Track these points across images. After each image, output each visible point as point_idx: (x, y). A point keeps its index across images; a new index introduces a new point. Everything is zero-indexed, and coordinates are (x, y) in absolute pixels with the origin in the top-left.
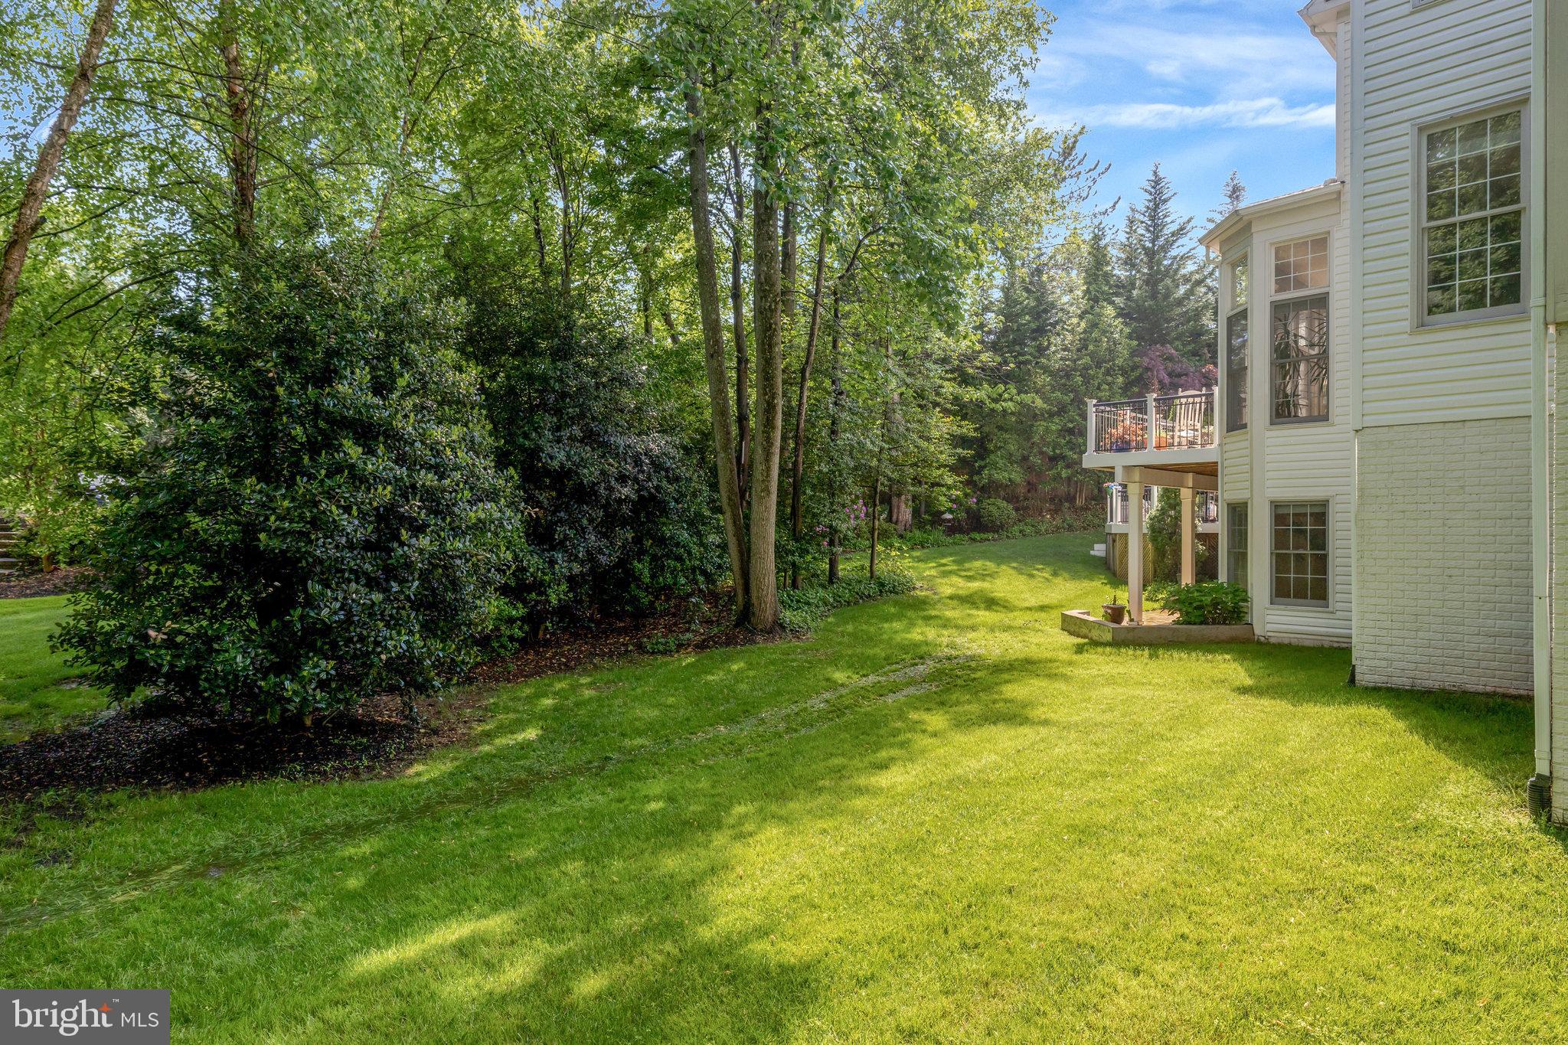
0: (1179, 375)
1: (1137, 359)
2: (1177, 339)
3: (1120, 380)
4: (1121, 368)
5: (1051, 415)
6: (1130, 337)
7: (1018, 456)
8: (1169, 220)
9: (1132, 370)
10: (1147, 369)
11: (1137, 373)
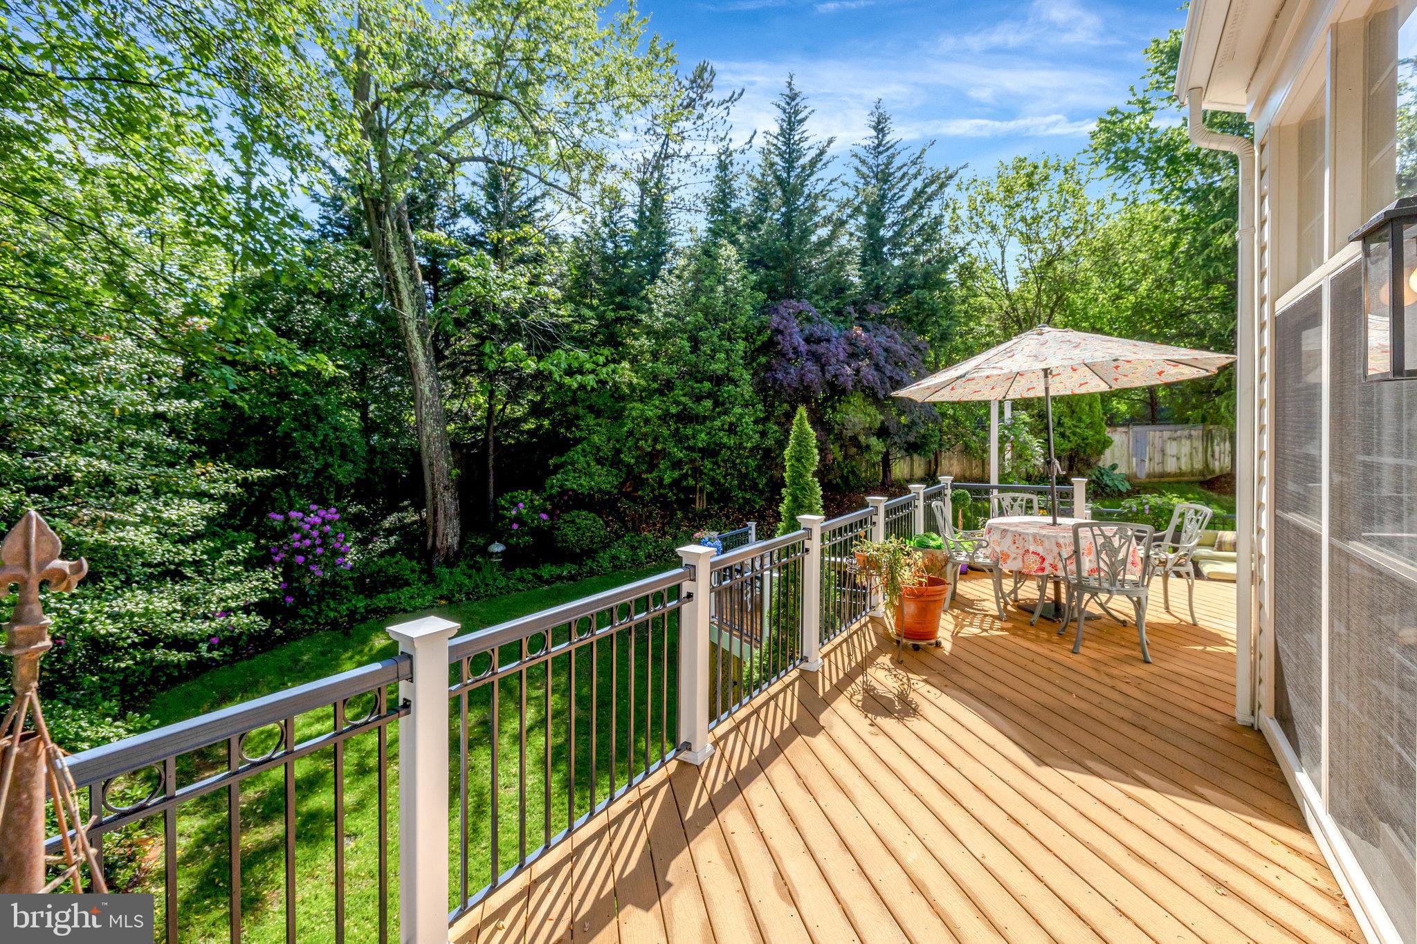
0: (819, 341)
1: (763, 318)
2: (816, 292)
3: (741, 346)
4: (745, 330)
5: (651, 393)
6: (757, 287)
7: (607, 451)
8: (805, 145)
9: (759, 333)
10: (778, 331)
11: (764, 337)
